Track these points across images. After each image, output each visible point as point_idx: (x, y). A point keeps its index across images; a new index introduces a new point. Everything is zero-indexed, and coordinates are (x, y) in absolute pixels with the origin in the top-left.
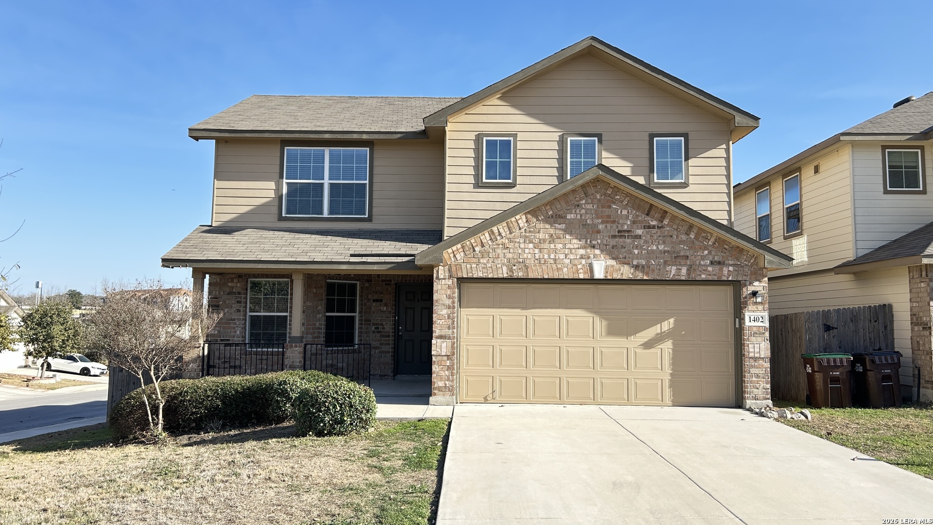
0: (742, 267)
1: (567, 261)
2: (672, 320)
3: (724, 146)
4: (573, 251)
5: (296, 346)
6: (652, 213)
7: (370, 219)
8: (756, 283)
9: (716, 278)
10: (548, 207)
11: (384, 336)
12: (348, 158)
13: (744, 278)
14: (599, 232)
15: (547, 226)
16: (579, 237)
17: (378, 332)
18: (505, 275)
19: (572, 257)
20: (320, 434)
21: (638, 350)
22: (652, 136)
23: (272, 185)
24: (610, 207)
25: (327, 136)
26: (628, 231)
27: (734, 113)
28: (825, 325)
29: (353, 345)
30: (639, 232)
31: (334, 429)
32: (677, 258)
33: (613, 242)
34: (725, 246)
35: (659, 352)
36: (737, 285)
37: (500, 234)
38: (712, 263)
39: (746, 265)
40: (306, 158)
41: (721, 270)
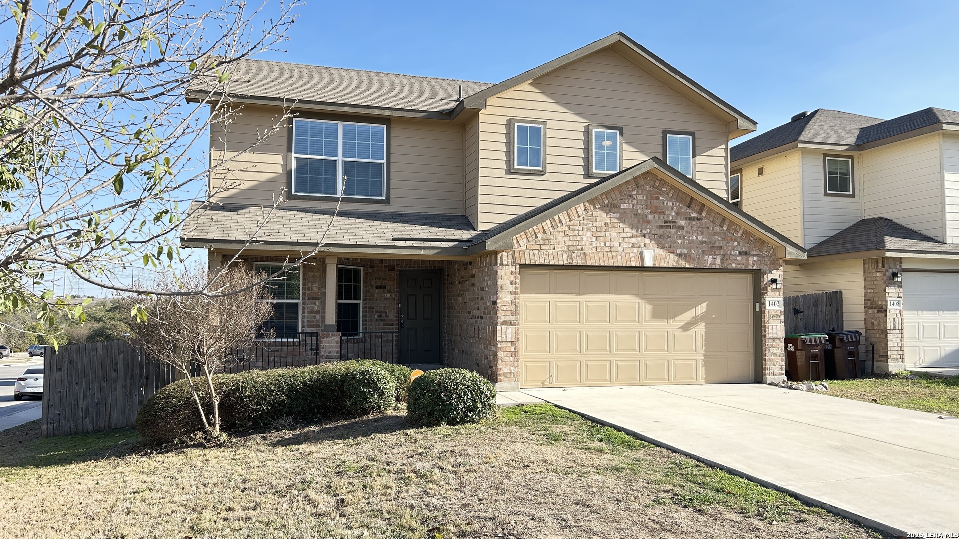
0: (764, 257)
1: (621, 249)
2: (704, 305)
3: (723, 146)
4: (626, 239)
5: (333, 336)
6: (693, 205)
7: (387, 201)
8: (774, 272)
9: (743, 267)
10: (604, 196)
11: (387, 325)
12: (364, 135)
13: (765, 267)
14: (648, 222)
15: (604, 214)
16: (631, 226)
17: (382, 320)
18: (566, 262)
19: (625, 245)
21: (676, 334)
22: (665, 133)
23: (279, 159)
24: (657, 198)
26: (673, 222)
27: (738, 117)
28: (794, 309)
30: (682, 223)
32: (713, 248)
33: (660, 232)
34: (751, 238)
35: (694, 335)
36: (757, 274)
37: (560, 221)
38: (740, 253)
39: (767, 255)
40: (317, 132)
41: (748, 259)
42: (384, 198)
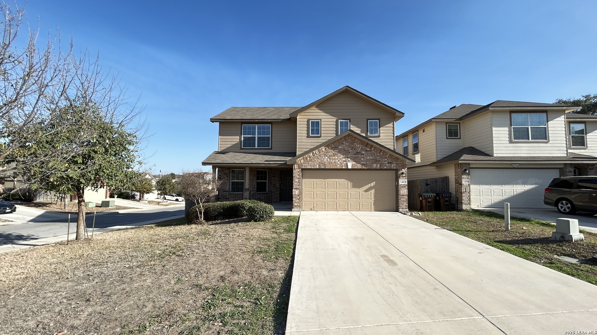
0: (398, 164)
1: (339, 163)
2: (374, 182)
3: (392, 123)
4: (341, 159)
5: (247, 192)
6: (368, 146)
7: (271, 149)
8: (403, 170)
9: (389, 168)
10: (332, 144)
11: (276, 188)
12: (264, 128)
13: (399, 168)
14: (350, 152)
15: (332, 151)
16: (343, 154)
17: (274, 187)
18: (318, 168)
19: (341, 161)
20: (256, 221)
21: (363, 193)
22: (368, 120)
23: (238, 137)
24: (353, 144)
25: (256, 121)
26: (360, 152)
27: (396, 112)
28: (426, 184)
29: (266, 191)
30: (363, 152)
31: (260, 219)
32: (376, 161)
33: (354, 156)
34: (393, 157)
35: (370, 193)
36: (397, 170)
37: (316, 154)
38: (388, 163)
39: (400, 164)
40: (249, 128)
41: (391, 165)
42: (270, 148)
